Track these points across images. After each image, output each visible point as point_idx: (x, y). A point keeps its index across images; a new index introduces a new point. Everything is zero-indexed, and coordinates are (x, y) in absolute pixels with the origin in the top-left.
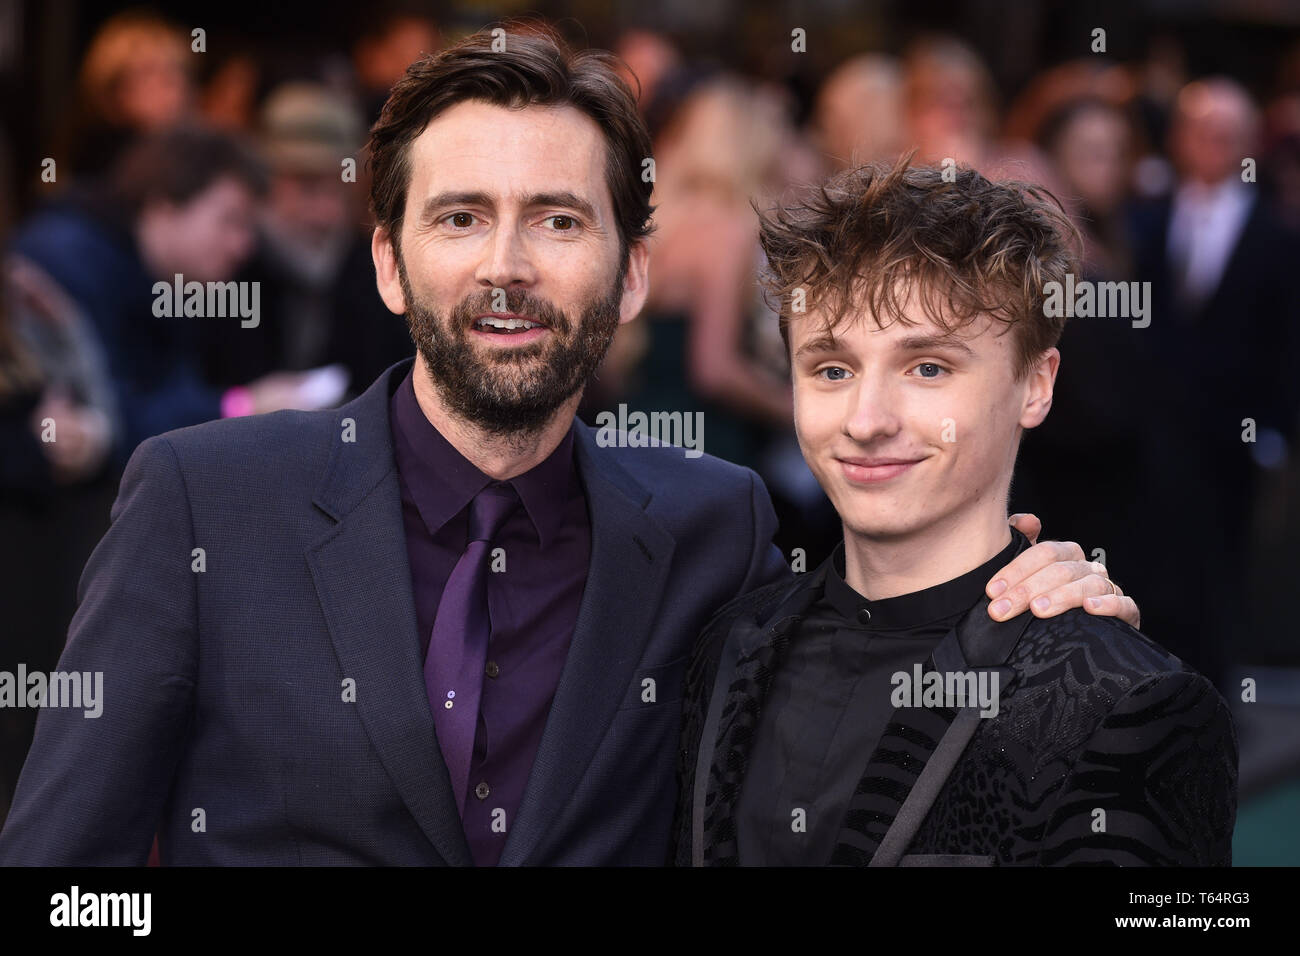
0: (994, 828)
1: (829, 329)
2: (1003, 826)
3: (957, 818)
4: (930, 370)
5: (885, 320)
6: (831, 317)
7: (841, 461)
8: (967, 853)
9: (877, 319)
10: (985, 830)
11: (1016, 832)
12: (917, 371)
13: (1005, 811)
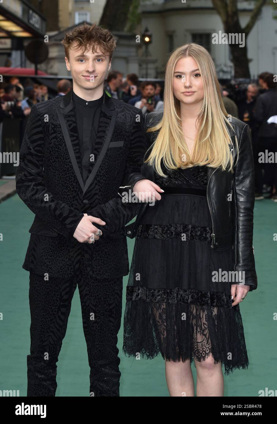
0: (123, 136)
1: (83, 53)
2: (124, 136)
3: (116, 135)
4: (99, 60)
5: (94, 52)
6: (84, 51)
7: (83, 76)
8: (119, 141)
9: (93, 52)
10: (121, 137)
11: (126, 137)
12: (97, 61)
13: (124, 134)
